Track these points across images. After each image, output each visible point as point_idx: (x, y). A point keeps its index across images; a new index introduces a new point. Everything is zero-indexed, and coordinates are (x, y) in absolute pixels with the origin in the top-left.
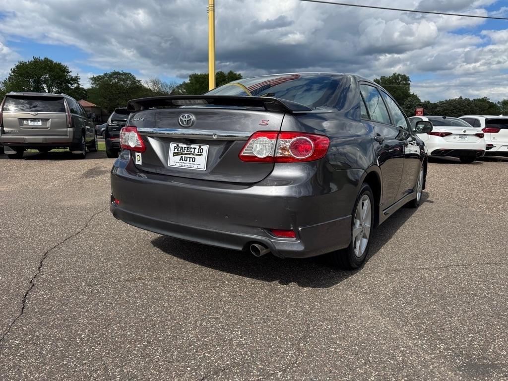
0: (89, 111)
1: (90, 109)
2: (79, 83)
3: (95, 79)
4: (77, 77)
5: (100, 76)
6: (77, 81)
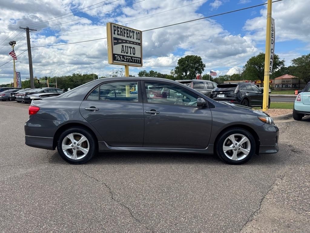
0: (291, 81)
1: (291, 80)
2: (284, 64)
3: (295, 61)
5: (299, 58)
6: (283, 63)
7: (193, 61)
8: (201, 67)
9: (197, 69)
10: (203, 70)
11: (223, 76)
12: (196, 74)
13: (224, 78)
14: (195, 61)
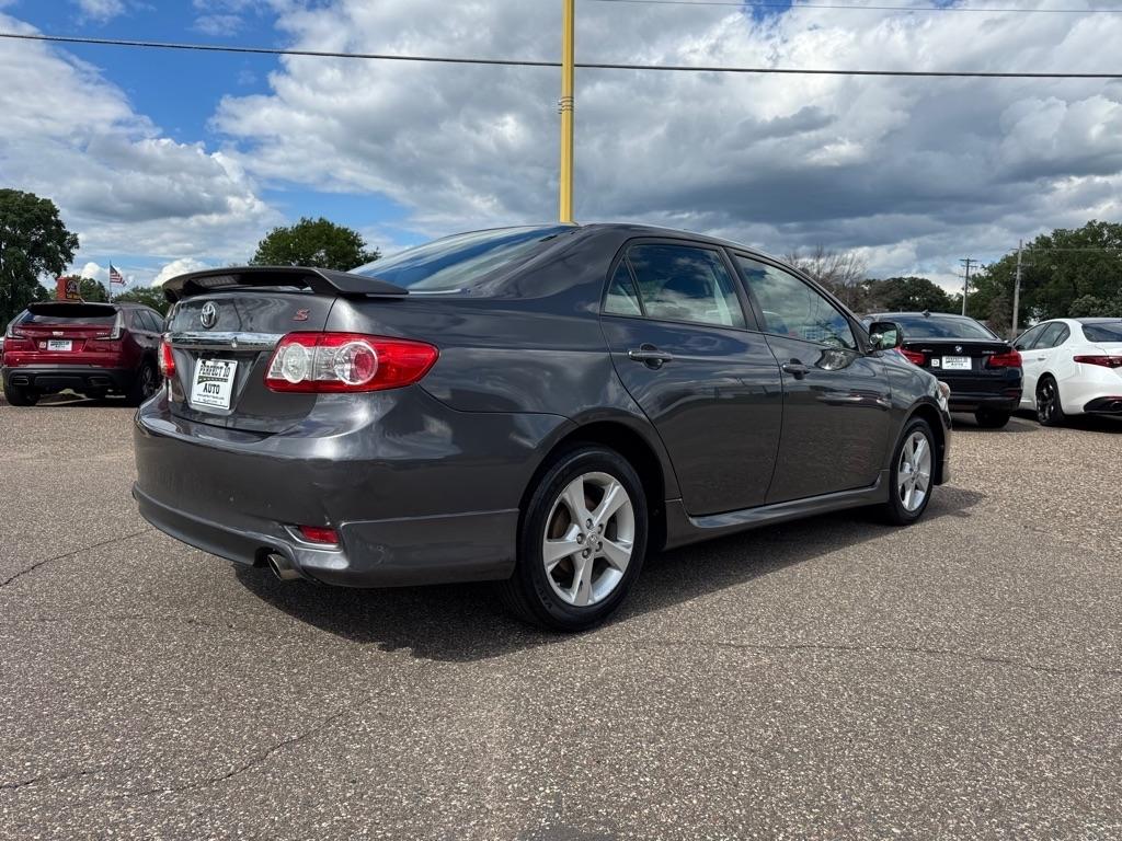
4: (375, 253)
7: (20, 215)
8: (60, 242)
9: (37, 249)
10: (70, 258)
11: (148, 291)
12: (38, 270)
13: (155, 298)
14: (26, 215)
